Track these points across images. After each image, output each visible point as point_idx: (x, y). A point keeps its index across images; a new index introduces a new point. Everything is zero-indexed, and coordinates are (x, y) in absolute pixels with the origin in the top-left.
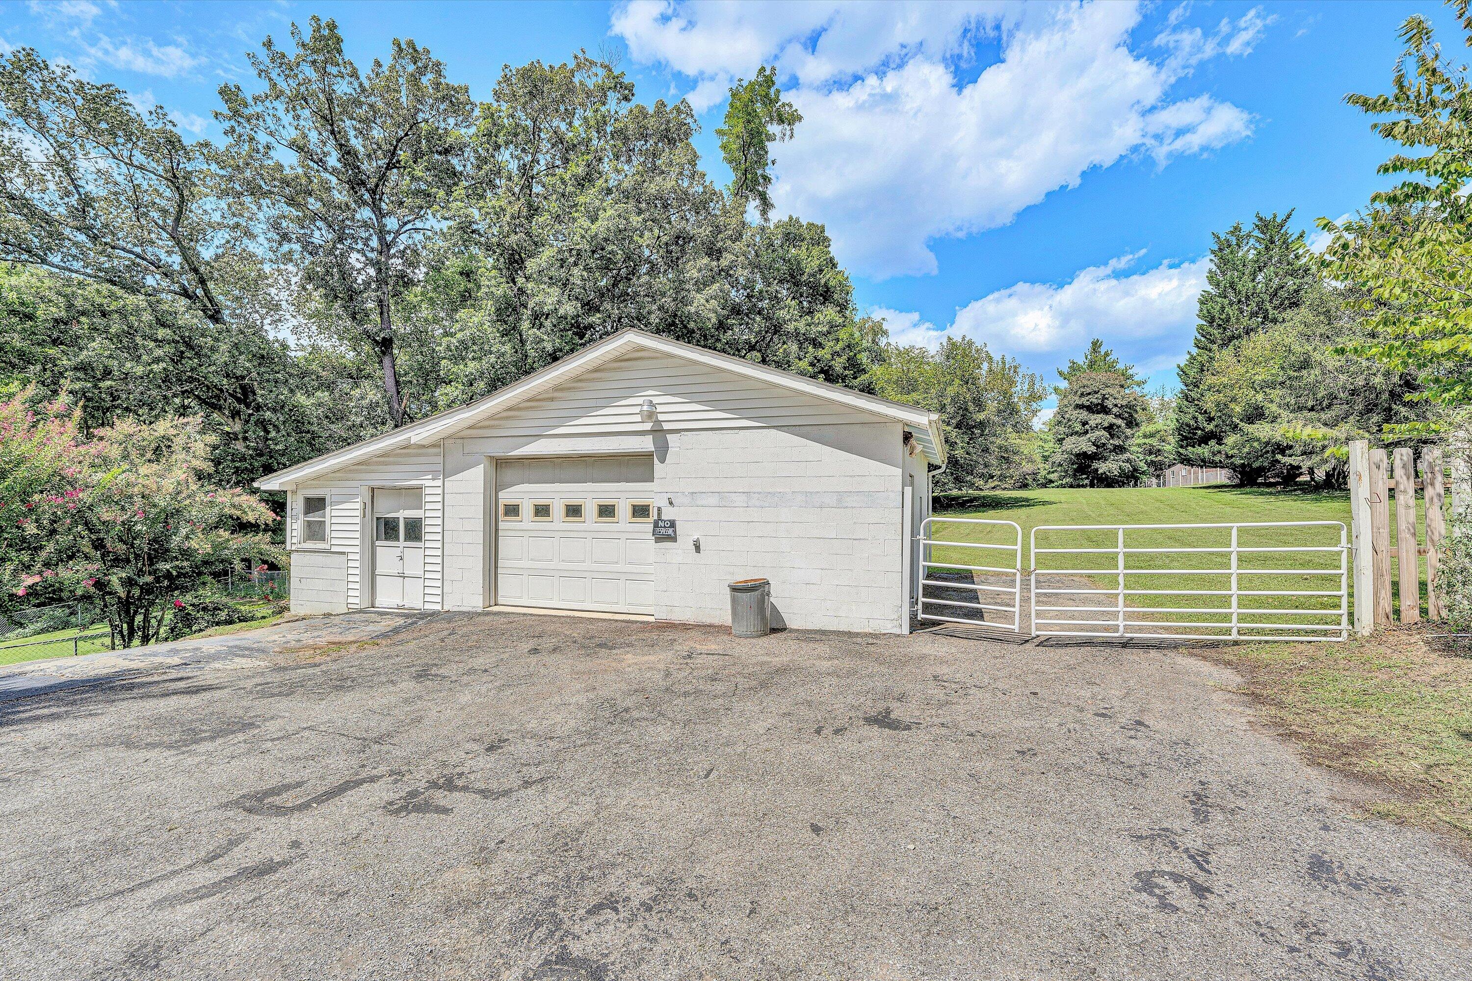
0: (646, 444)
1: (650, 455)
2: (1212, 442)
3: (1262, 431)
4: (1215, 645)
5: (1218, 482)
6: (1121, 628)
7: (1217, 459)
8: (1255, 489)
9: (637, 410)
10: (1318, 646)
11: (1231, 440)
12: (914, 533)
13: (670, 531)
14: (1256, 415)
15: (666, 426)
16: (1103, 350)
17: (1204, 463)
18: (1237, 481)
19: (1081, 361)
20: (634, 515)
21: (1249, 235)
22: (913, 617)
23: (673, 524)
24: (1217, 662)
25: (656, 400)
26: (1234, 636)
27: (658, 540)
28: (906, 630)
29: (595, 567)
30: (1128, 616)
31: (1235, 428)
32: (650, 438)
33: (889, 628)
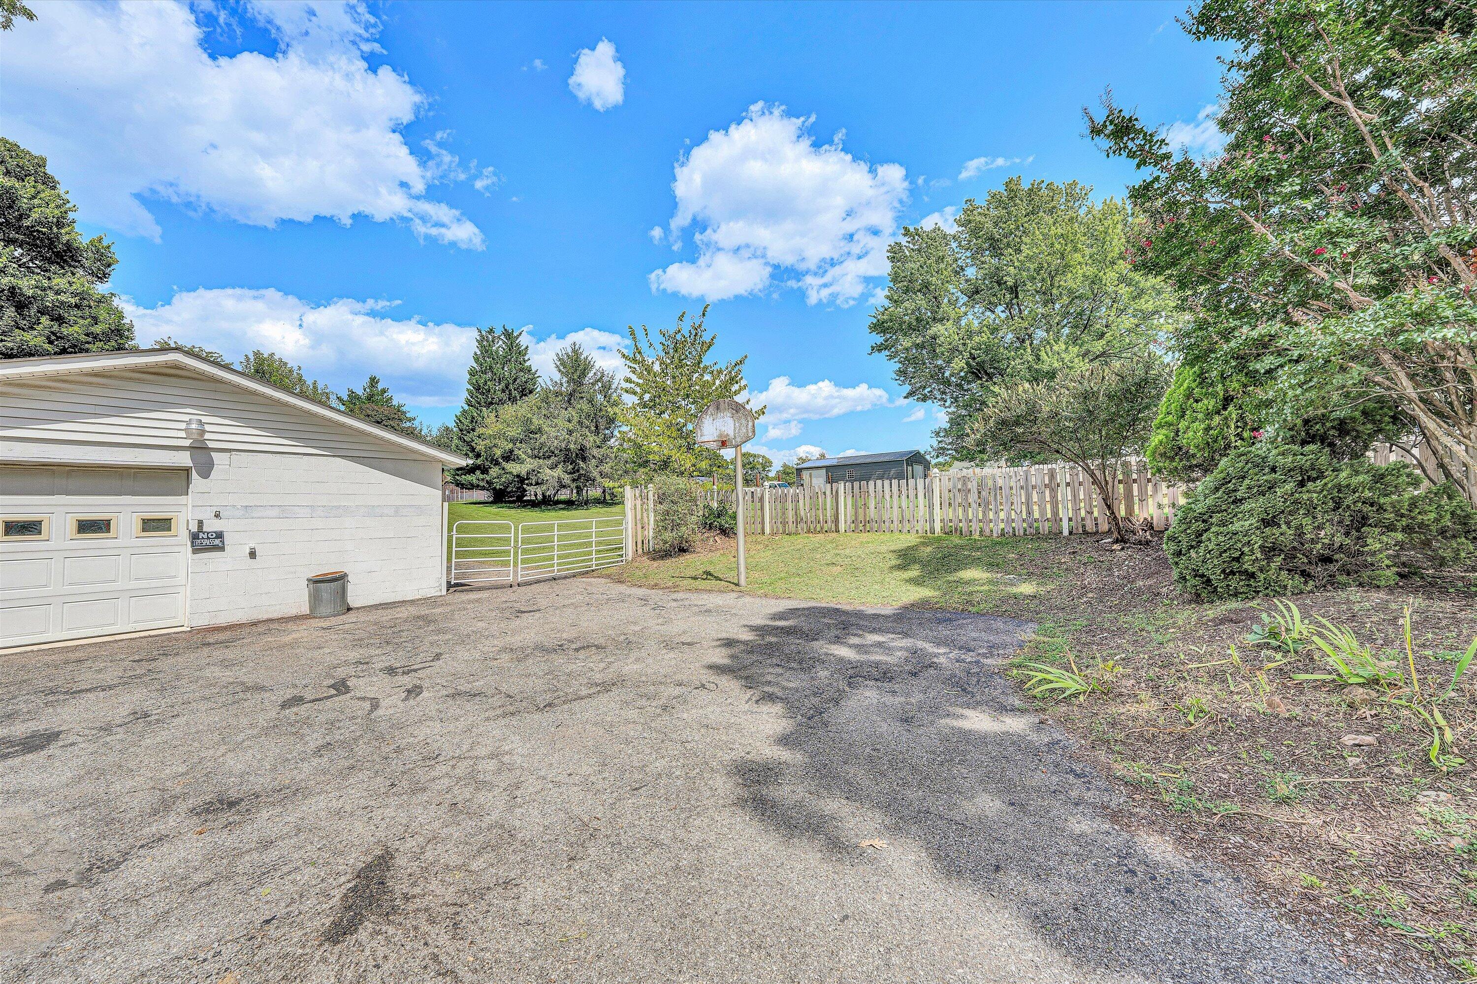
0: (184, 459)
1: (187, 470)
2: (478, 472)
3: (514, 468)
4: (587, 572)
5: (482, 499)
6: (556, 571)
7: (481, 484)
8: (504, 505)
9: (183, 426)
10: (620, 566)
11: (494, 471)
12: (450, 530)
13: (217, 542)
14: (509, 457)
15: (211, 445)
16: (380, 386)
17: (472, 487)
18: (491, 499)
19: (360, 392)
20: (144, 530)
21: (499, 337)
22: (449, 583)
23: (220, 535)
24: (594, 577)
25: (204, 419)
26: (594, 568)
27: (195, 551)
28: (444, 592)
29: (68, 589)
30: (559, 564)
31: (497, 463)
32: (187, 454)
33: (433, 593)
